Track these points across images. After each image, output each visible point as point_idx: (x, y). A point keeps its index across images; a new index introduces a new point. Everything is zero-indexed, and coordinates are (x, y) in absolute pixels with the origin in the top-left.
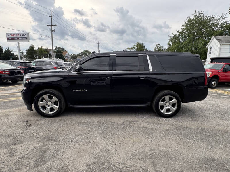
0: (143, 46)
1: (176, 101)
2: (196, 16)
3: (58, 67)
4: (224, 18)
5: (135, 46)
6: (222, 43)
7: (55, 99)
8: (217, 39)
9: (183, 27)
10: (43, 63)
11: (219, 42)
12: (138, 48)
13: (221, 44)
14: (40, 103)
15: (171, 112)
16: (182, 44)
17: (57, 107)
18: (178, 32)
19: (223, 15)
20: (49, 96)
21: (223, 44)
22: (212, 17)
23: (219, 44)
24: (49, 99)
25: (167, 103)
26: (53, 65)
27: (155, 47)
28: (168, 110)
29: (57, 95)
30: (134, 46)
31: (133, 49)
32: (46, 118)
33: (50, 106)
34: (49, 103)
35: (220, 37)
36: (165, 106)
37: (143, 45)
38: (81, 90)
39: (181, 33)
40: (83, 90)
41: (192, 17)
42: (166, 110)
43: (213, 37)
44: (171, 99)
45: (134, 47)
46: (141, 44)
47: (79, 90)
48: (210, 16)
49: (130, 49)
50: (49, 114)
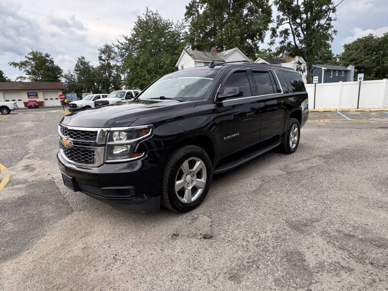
0: (48, 60)
1: (298, 130)
2: (149, 16)
5: (30, 59)
6: (197, 61)
8: (190, 55)
11: (194, 59)
12: (36, 63)
13: (195, 62)
14: (178, 184)
18: (126, 38)
20: (189, 162)
21: (198, 62)
22: (168, 22)
23: (193, 61)
24: (190, 167)
27: (77, 62)
28: (293, 143)
30: (27, 59)
31: (27, 65)
33: (191, 184)
34: (189, 178)
35: (191, 52)
37: (47, 58)
38: (233, 136)
39: (130, 40)
43: (184, 51)
45: (26, 61)
46: (44, 55)
47: (231, 137)
48: (166, 20)
49: (18, 64)
50: (195, 201)
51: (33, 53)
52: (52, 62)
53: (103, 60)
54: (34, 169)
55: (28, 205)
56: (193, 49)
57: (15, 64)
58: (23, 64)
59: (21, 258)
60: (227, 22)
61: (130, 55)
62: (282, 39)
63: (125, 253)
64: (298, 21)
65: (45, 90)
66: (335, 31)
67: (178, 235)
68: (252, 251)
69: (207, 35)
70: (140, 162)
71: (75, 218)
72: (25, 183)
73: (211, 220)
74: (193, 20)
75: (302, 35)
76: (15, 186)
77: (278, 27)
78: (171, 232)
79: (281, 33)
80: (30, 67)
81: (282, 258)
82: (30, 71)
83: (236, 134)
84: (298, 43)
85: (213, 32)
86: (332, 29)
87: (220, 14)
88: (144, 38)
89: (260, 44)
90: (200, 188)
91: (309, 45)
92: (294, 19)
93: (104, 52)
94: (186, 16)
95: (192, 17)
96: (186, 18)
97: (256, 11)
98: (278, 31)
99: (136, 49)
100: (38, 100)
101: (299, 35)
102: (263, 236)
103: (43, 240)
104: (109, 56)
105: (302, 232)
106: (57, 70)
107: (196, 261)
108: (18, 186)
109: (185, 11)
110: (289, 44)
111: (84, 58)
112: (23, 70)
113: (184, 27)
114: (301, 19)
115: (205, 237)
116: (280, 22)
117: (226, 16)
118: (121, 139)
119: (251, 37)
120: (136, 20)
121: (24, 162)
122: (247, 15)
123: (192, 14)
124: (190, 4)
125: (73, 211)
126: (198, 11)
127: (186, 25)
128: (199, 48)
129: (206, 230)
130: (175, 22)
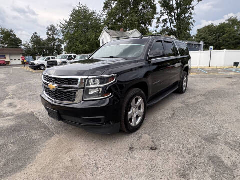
2: (80, 8)
8: (108, 33)
9: (70, 18)
11: (110, 35)
13: (111, 37)
18: (66, 22)
21: (113, 37)
22: (93, 12)
27: (32, 36)
37: (12, 33)
41: (77, 8)
43: (103, 30)
47: (156, 83)
51: (2, 29)
52: (15, 36)
53: (50, 35)
54: (16, 106)
55: (19, 130)
56: (109, 29)
59: (28, 170)
60: (129, 14)
61: (69, 32)
62: (163, 25)
63: (102, 163)
64: (173, 14)
65: (11, 54)
66: (194, 21)
67: (133, 148)
68: (187, 157)
69: (117, 21)
70: (108, 100)
71: (58, 139)
72: (12, 116)
73: (151, 137)
74: (108, 12)
75: (175, 23)
76: (7, 118)
77: (161, 18)
78: (128, 146)
79: (163, 21)
81: (208, 161)
83: (159, 81)
84: (173, 27)
85: (121, 20)
86: (193, 20)
87: (126, 9)
88: (78, 21)
89: (149, 27)
90: (140, 116)
91: (179, 29)
92: (170, 13)
93: (50, 30)
95: (108, 9)
96: (104, 10)
97: (147, 8)
98: (161, 20)
99: (72, 28)
100: (6, 60)
101: (173, 23)
102: (189, 146)
103: (39, 155)
104: (54, 33)
105: (213, 143)
106: (18, 42)
107: (154, 166)
108: (8, 118)
109: (104, 5)
110: (168, 28)
111: (36, 33)
113: (103, 15)
114: (175, 13)
115: (152, 149)
116: (162, 14)
117: (129, 9)
118: (95, 84)
119: (145, 23)
120: (73, 10)
121: (7, 101)
122: (142, 10)
124: (106, 1)
125: (54, 134)
126: (111, 6)
128: (112, 29)
129: (151, 144)
130: (98, 12)
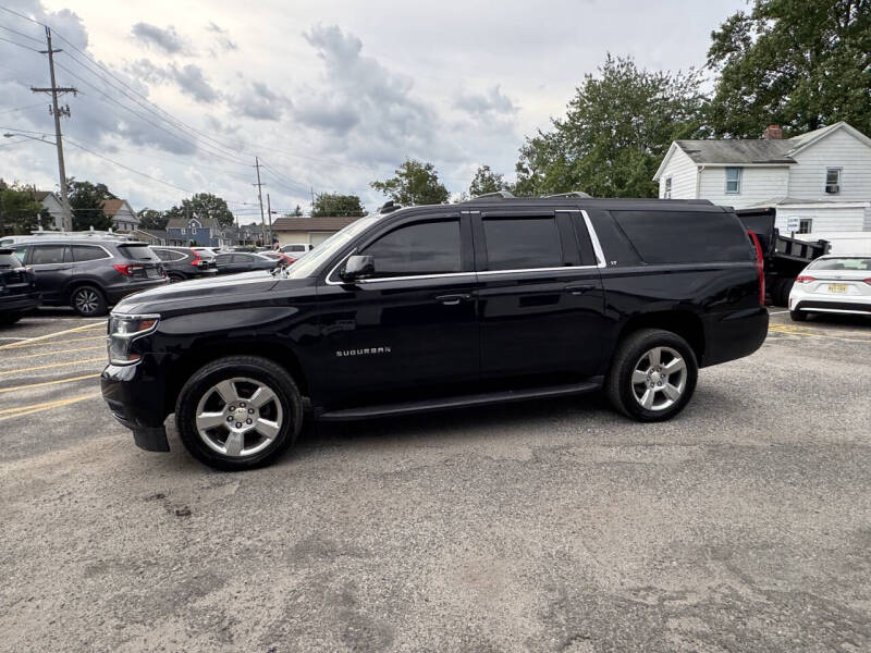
0: (429, 176)
1: (684, 365)
2: (612, 72)
3: (132, 266)
4: (698, 82)
5: (401, 175)
6: (704, 165)
7: (262, 393)
8: (689, 152)
9: (573, 110)
10: (62, 250)
11: (696, 161)
12: (410, 183)
13: (700, 168)
14: (206, 418)
15: (669, 403)
16: (573, 166)
17: (275, 425)
18: (557, 124)
19: (695, 70)
20: (238, 385)
21: (707, 168)
22: (659, 77)
23: (693, 167)
24: (241, 394)
25: (655, 373)
26: (112, 256)
27: (475, 177)
28: (660, 397)
29: (275, 376)
30: (397, 176)
31: (396, 187)
32: (232, 475)
33: (244, 424)
34: (240, 412)
35: (693, 144)
36: (648, 384)
37: (430, 172)
38: (367, 351)
39: (564, 127)
40: (374, 350)
41: (600, 77)
42: (653, 396)
43: (674, 143)
44: (666, 358)
45: (396, 180)
46: (423, 168)
47: (360, 352)
48: (653, 73)
49: (382, 185)
50: (245, 457)
51: (408, 164)
52: (435, 178)
53: (526, 171)
56: (719, 134)
57: (378, 185)
58: (390, 185)
67: (163, 497)
73: (232, 493)
74: (731, 63)
80: (400, 189)
82: (399, 196)
83: (380, 349)
93: (528, 154)
94: (713, 56)
95: (729, 55)
96: (710, 61)
99: (574, 146)
104: (538, 162)
106: (440, 194)
109: (711, 43)
111: (488, 168)
112: (389, 194)
117: (834, 39)
123: (730, 50)
124: (724, 27)
126: (746, 40)
127: (699, 78)
